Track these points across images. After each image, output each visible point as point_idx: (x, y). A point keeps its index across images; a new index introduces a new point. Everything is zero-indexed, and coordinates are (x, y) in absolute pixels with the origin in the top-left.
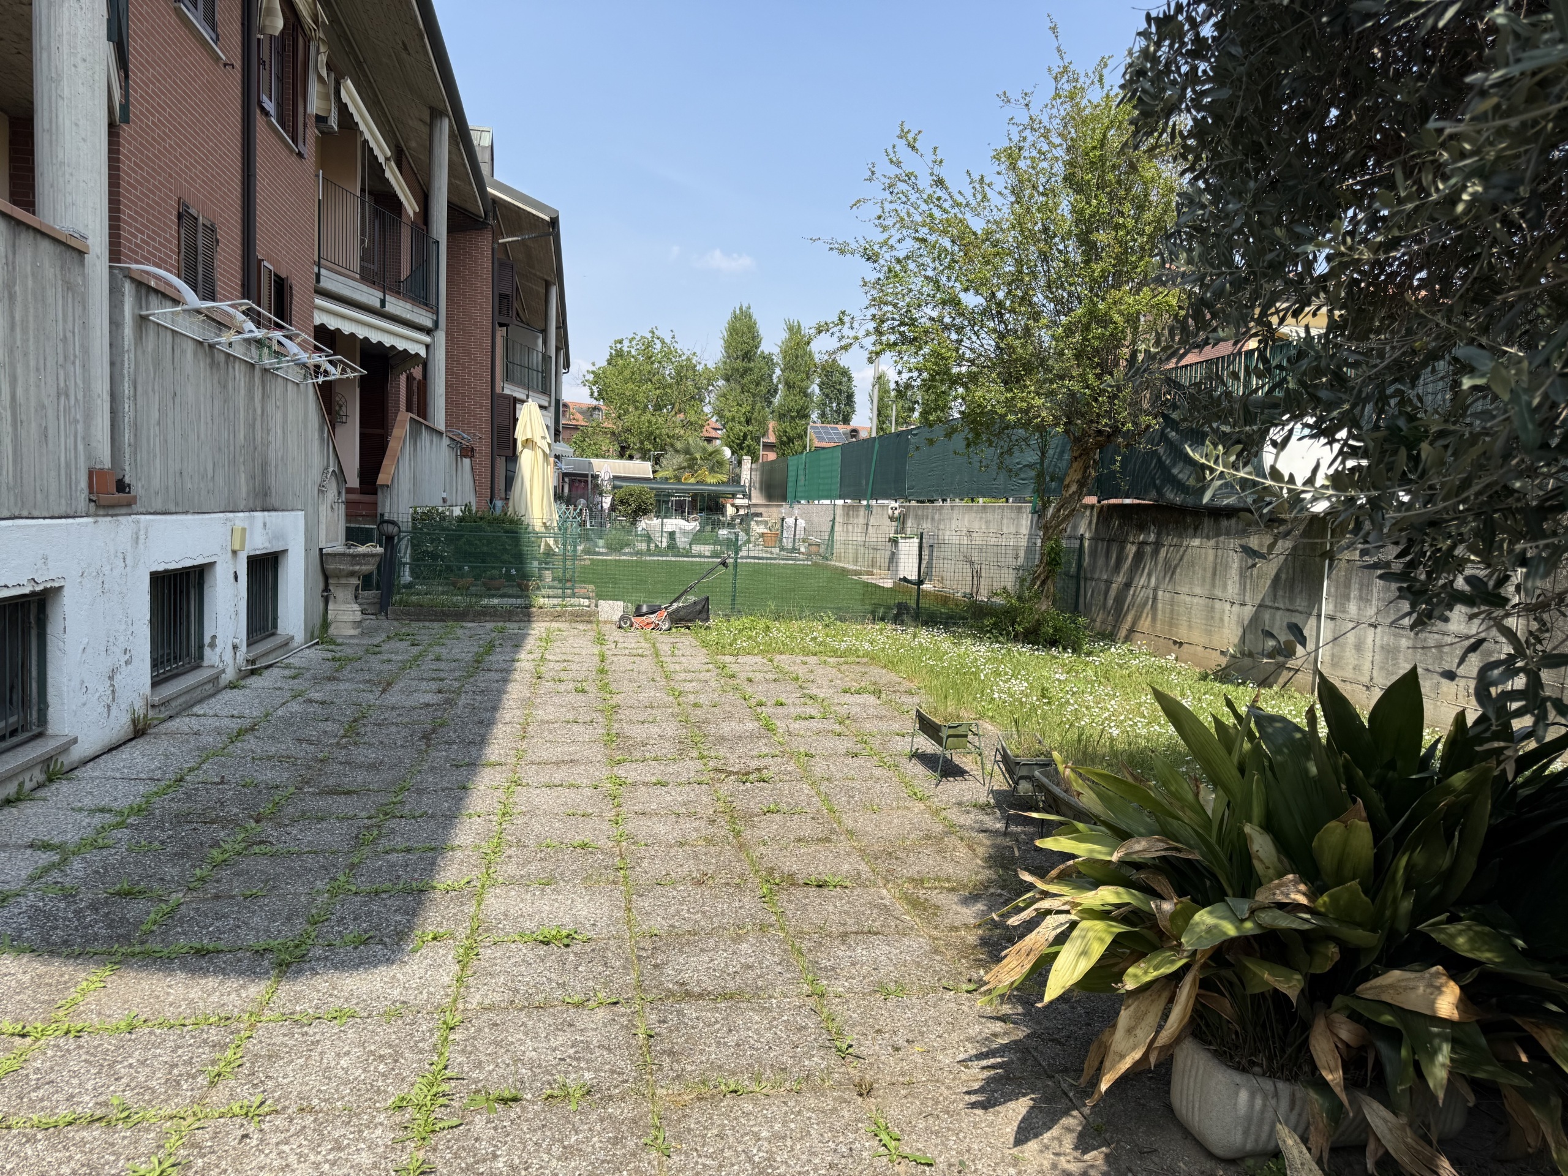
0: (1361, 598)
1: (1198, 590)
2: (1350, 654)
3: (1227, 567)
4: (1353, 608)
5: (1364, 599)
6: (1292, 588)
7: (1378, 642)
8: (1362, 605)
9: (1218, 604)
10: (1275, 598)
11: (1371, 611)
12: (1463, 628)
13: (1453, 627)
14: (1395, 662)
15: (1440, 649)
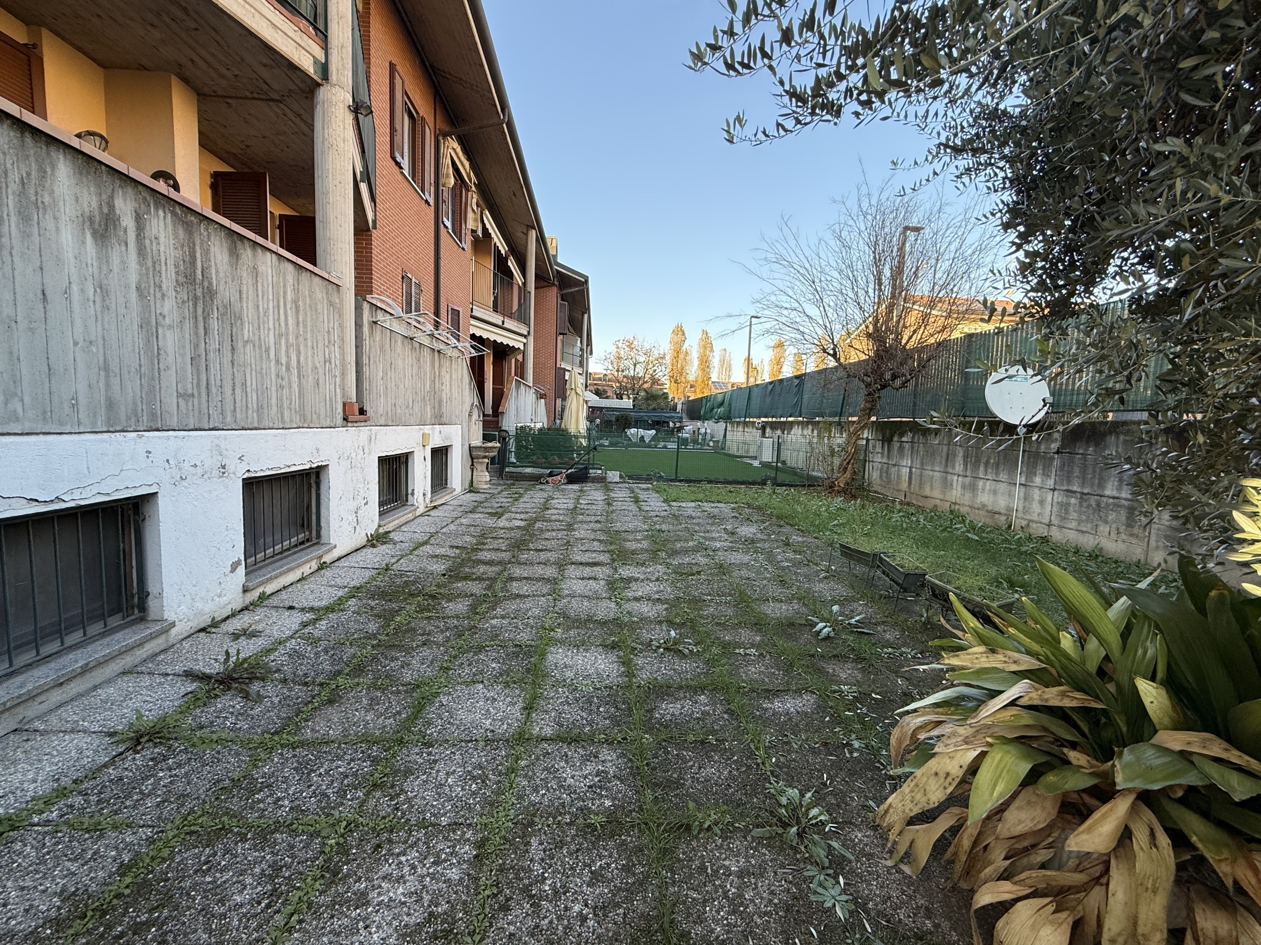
0: (1044, 474)
1: (937, 469)
2: (1036, 507)
3: (955, 455)
4: (1038, 480)
5: (1046, 475)
6: (997, 468)
7: (1055, 500)
8: (1045, 478)
9: (949, 477)
10: (986, 473)
11: (1050, 483)
12: (1115, 493)
13: (1108, 492)
14: (1067, 512)
15: (1098, 505)
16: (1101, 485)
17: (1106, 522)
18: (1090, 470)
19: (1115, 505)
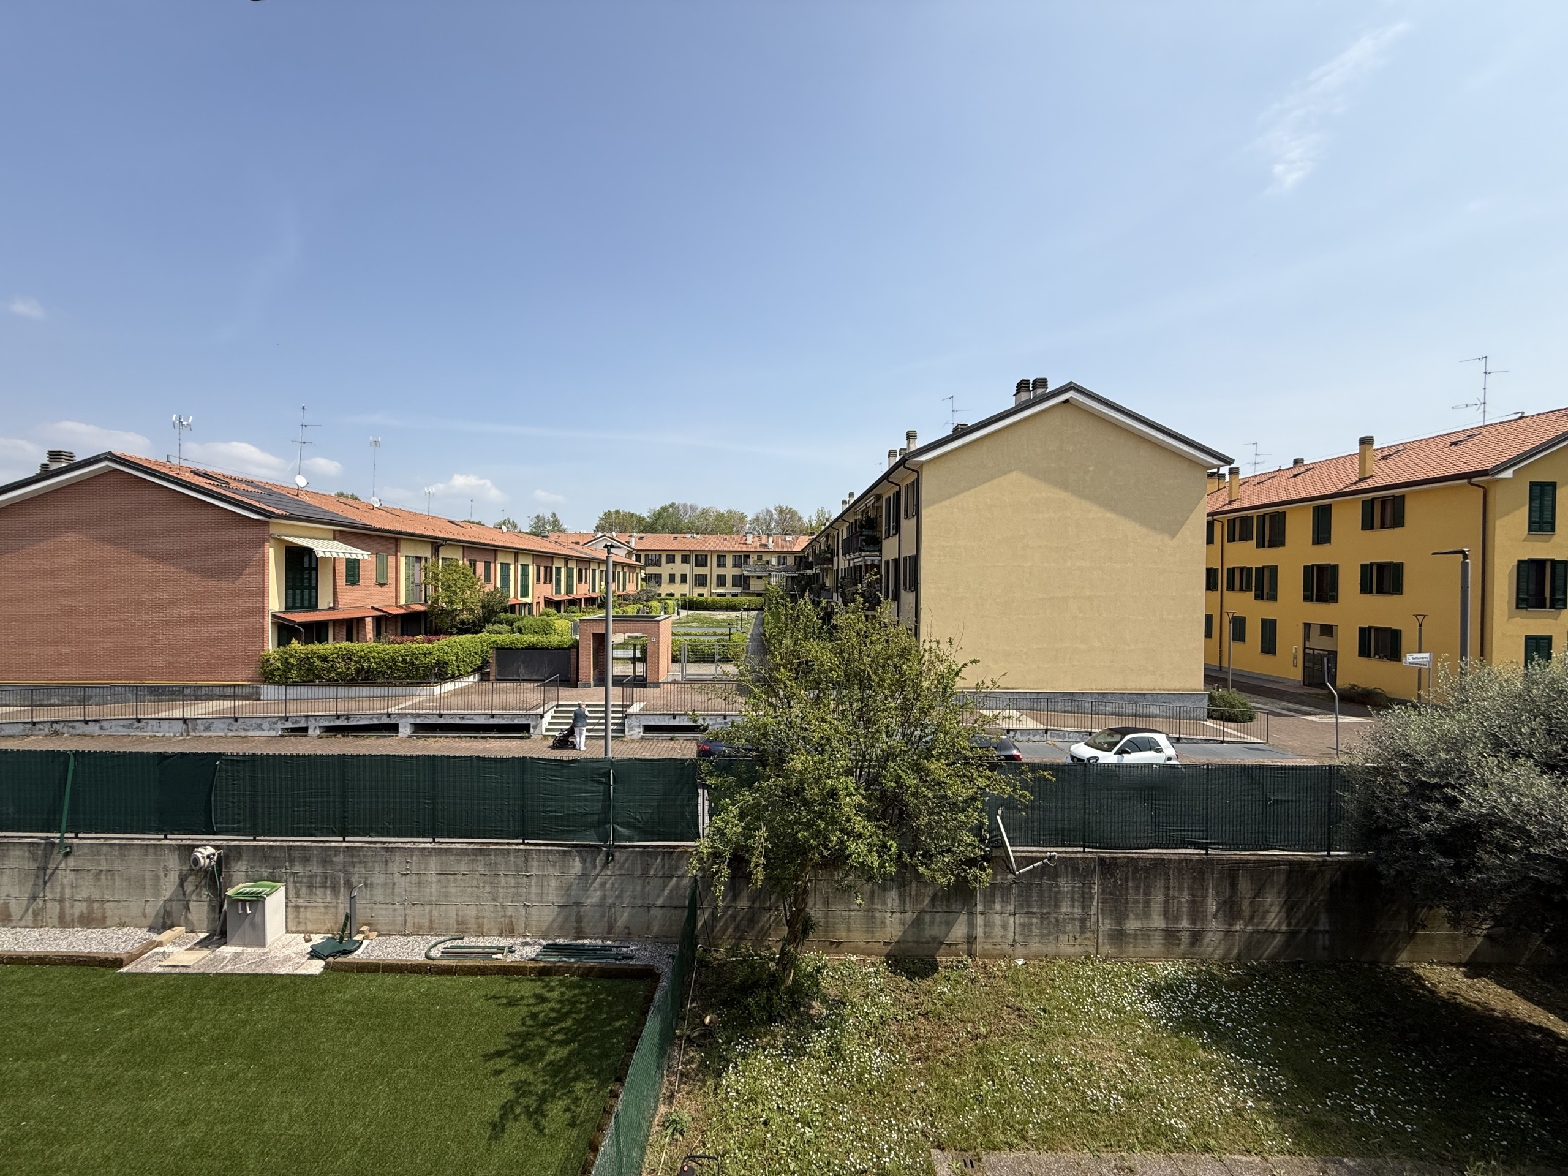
0: (1003, 901)
2: (998, 931)
4: (998, 907)
5: (1008, 903)
6: (948, 900)
7: (1017, 922)
8: (1004, 905)
9: (878, 914)
10: (934, 906)
11: (1011, 908)
12: (1069, 910)
13: (1063, 910)
14: (1030, 931)
15: (1057, 920)
16: (1057, 906)
17: (1065, 933)
18: (1046, 895)
19: (1070, 919)
